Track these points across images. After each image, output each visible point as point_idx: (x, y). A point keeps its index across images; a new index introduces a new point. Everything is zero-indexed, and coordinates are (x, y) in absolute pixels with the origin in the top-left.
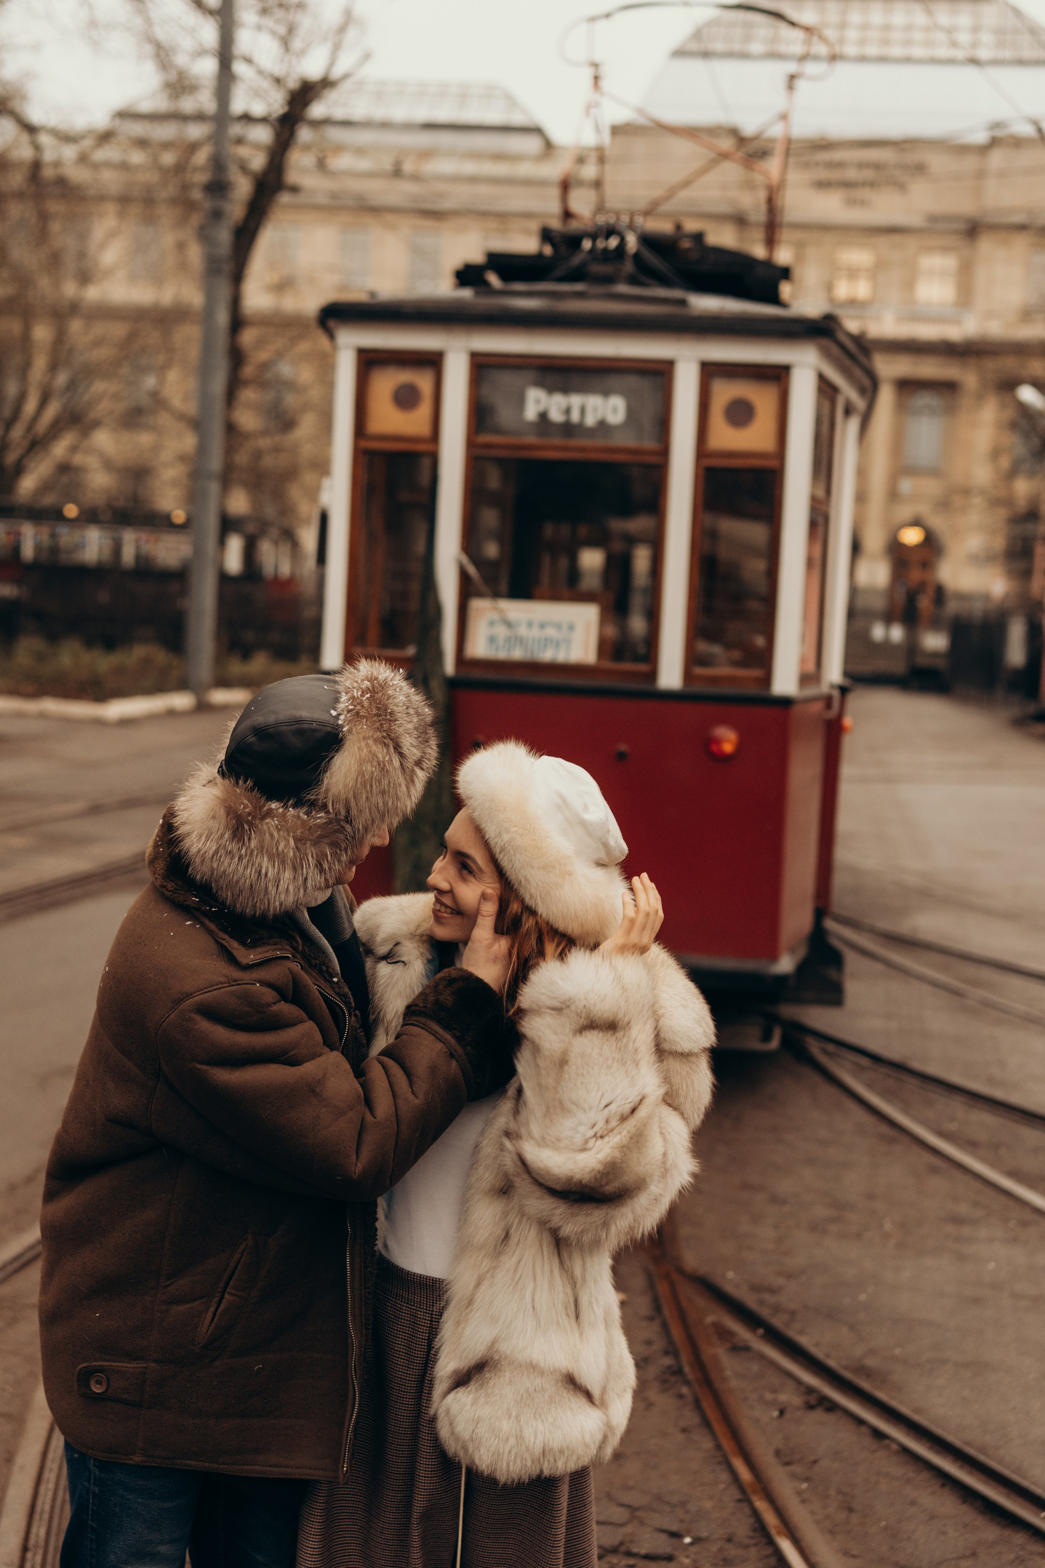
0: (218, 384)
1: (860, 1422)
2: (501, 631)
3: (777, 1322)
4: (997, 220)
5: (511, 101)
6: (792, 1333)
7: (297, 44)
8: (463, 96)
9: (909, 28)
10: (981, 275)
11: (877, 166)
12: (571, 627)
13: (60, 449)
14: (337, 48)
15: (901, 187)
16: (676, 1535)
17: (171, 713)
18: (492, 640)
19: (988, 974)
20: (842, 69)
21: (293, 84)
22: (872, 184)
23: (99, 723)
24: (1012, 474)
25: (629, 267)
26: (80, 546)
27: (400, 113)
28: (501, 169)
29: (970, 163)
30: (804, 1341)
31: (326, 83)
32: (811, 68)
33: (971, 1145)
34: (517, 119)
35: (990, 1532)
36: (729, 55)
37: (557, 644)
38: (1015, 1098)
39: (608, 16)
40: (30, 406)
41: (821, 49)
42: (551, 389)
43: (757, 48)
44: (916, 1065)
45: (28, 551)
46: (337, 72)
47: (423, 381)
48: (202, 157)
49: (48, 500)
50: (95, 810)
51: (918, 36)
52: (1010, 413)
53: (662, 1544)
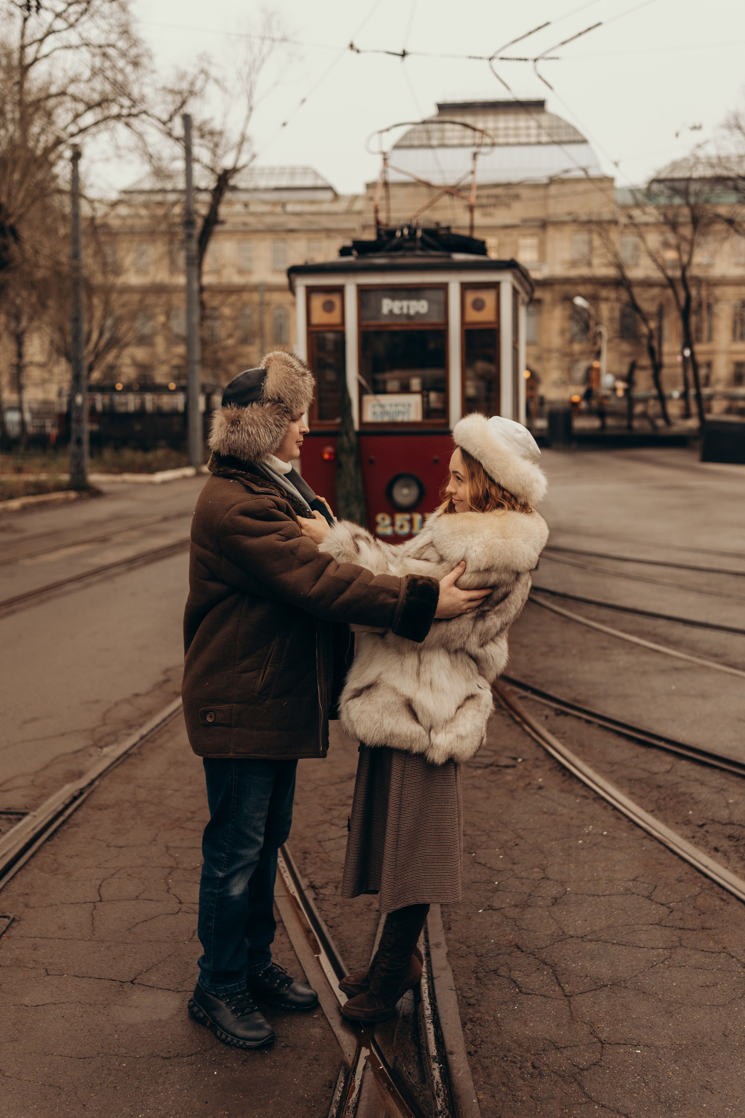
0: (196, 318)
1: (579, 718)
2: (378, 409)
3: (537, 687)
4: (555, 219)
5: (316, 175)
6: (544, 690)
7: (220, 151)
8: (293, 172)
9: (507, 128)
10: (550, 247)
11: (496, 197)
12: (409, 405)
13: (110, 358)
14: (239, 152)
15: (508, 206)
16: (515, 759)
17: (185, 478)
18: (374, 413)
19: (594, 559)
20: (497, 150)
21: (219, 171)
22: (494, 206)
23: (152, 484)
24: (572, 341)
25: (419, 244)
26: (126, 404)
27: (263, 183)
28: (314, 208)
29: (541, 192)
30: (551, 693)
31: (235, 170)
32: (483, 150)
33: (603, 622)
34: (320, 183)
35: (642, 750)
36: (421, 147)
37: (403, 413)
38: (618, 603)
39: (388, 130)
40: (95, 336)
41: (488, 140)
42: (393, 299)
43: (434, 142)
44: (571, 593)
45: (99, 407)
46: (240, 164)
47: (335, 299)
48: (177, 210)
49: (107, 382)
50: (166, 519)
51: (511, 132)
52: (568, 312)
53: (511, 762)
